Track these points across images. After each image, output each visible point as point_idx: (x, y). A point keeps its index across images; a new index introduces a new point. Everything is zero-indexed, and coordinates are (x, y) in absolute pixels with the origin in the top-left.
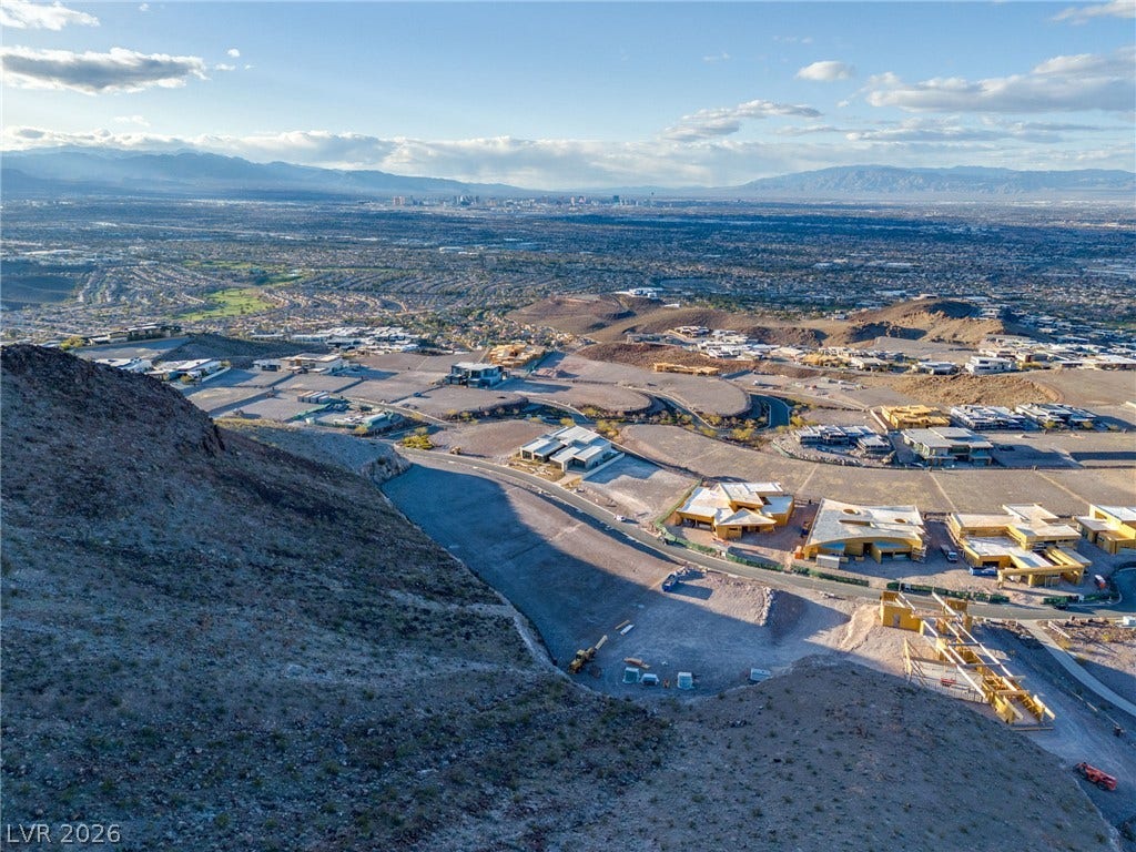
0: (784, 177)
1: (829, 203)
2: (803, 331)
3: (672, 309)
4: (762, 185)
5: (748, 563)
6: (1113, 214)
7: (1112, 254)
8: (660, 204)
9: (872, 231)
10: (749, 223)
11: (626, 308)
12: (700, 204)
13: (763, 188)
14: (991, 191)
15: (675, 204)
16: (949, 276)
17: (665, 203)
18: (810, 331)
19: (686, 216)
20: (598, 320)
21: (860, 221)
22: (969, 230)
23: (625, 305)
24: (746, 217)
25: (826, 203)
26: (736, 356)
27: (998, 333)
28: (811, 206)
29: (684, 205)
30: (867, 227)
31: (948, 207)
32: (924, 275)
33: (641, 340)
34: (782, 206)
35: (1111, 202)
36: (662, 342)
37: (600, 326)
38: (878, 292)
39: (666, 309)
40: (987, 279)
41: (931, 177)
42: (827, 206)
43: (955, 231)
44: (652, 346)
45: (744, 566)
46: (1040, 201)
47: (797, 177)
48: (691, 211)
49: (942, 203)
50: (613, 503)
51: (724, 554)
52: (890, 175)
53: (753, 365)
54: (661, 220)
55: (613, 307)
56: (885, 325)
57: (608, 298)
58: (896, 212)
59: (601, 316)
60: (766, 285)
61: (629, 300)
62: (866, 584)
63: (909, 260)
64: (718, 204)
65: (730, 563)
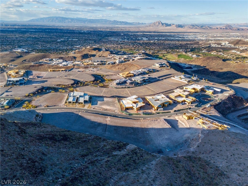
0: (38, 19)
1: (52, 25)
2: (71, 57)
3: (33, 54)
4: (32, 20)
5: (148, 115)
6: (107, 28)
7: (111, 36)
8: (6, 25)
9: (65, 32)
10: (34, 30)
11: (19, 55)
12: (18, 25)
13: (34, 21)
14: (84, 23)
15: (11, 25)
16: (86, 42)
17: (8, 25)
18: (72, 57)
19: (16, 29)
20: (12, 59)
21: (61, 30)
22: (84, 31)
23: (18, 54)
24: (33, 29)
25: (51, 25)
26: (67, 65)
27: (110, 54)
28: (47, 26)
29: (14, 25)
30: (64, 31)
31: (77, 26)
32: (81, 42)
33: (36, 63)
34: (40, 26)
35: (106, 25)
36: (42, 63)
37: (13, 60)
38: (75, 46)
39: (31, 54)
40: (94, 42)
41: (72, 20)
42: (51, 26)
43: (82, 32)
44: (40, 65)
45: (147, 115)
46: (94, 25)
47: (41, 19)
48: (17, 27)
49: (76, 25)
50: (105, 109)
51: (142, 114)
52: (63, 19)
53: (73, 67)
54: (9, 30)
55: (15, 55)
56: (88, 54)
57: (12, 52)
58: (68, 27)
59: (12, 58)
60: (49, 46)
61: (19, 52)
62: (170, 112)
63: (77, 39)
64: (24, 25)
65: (144, 115)
